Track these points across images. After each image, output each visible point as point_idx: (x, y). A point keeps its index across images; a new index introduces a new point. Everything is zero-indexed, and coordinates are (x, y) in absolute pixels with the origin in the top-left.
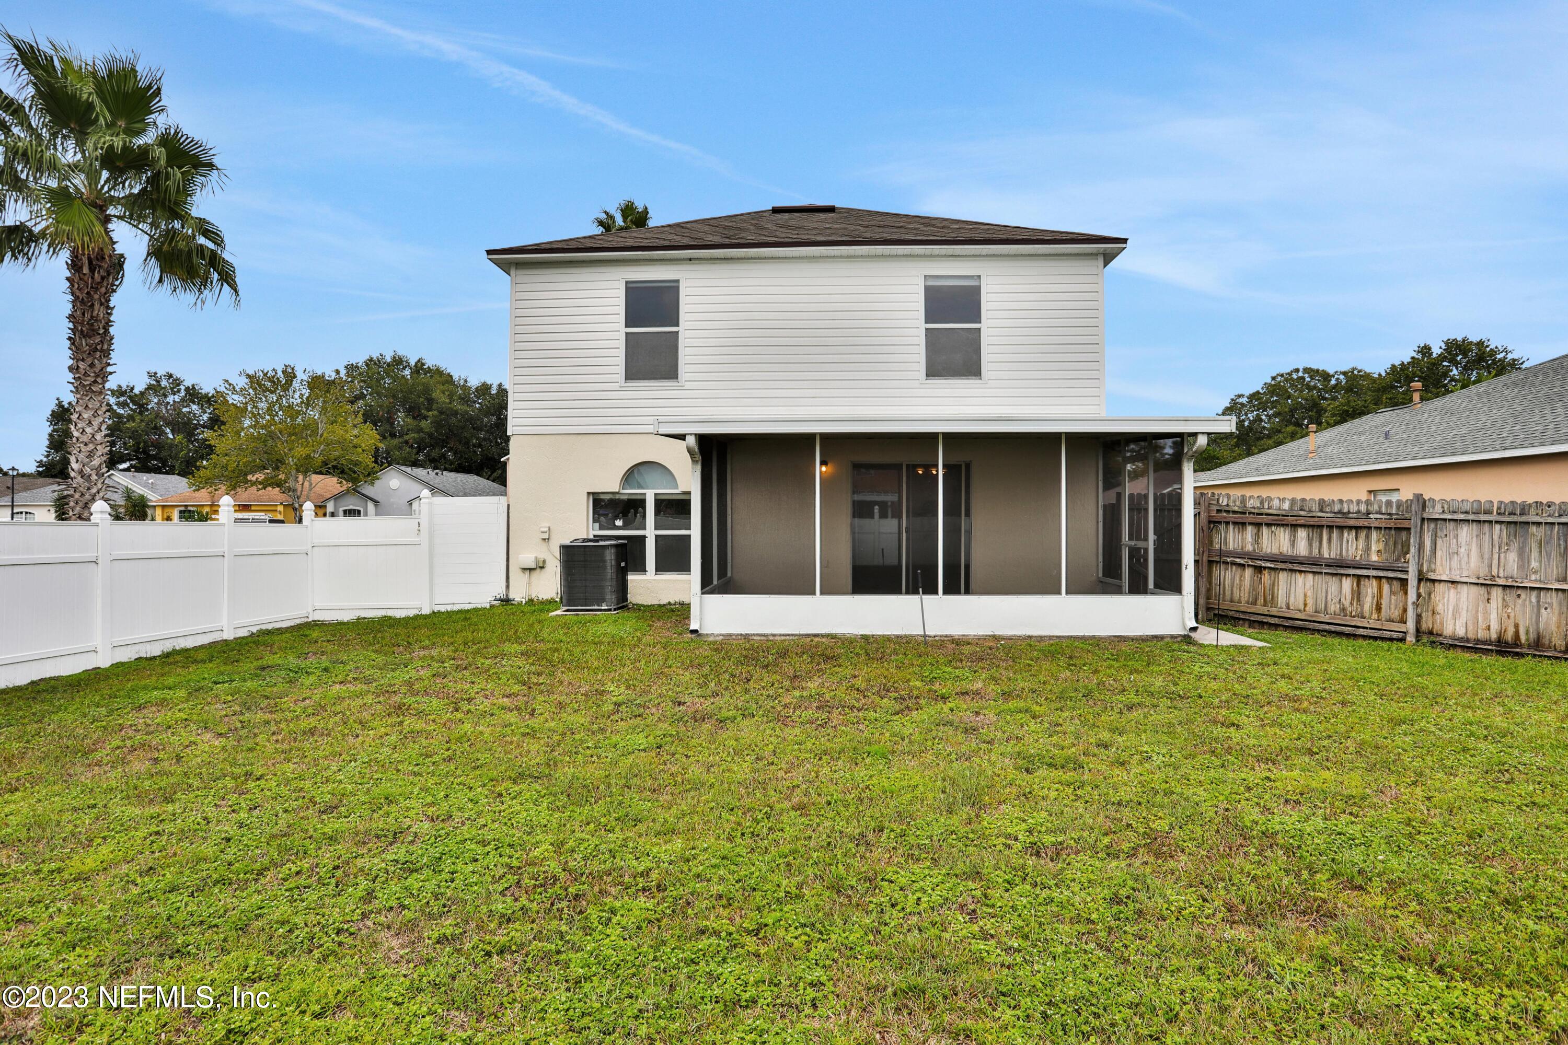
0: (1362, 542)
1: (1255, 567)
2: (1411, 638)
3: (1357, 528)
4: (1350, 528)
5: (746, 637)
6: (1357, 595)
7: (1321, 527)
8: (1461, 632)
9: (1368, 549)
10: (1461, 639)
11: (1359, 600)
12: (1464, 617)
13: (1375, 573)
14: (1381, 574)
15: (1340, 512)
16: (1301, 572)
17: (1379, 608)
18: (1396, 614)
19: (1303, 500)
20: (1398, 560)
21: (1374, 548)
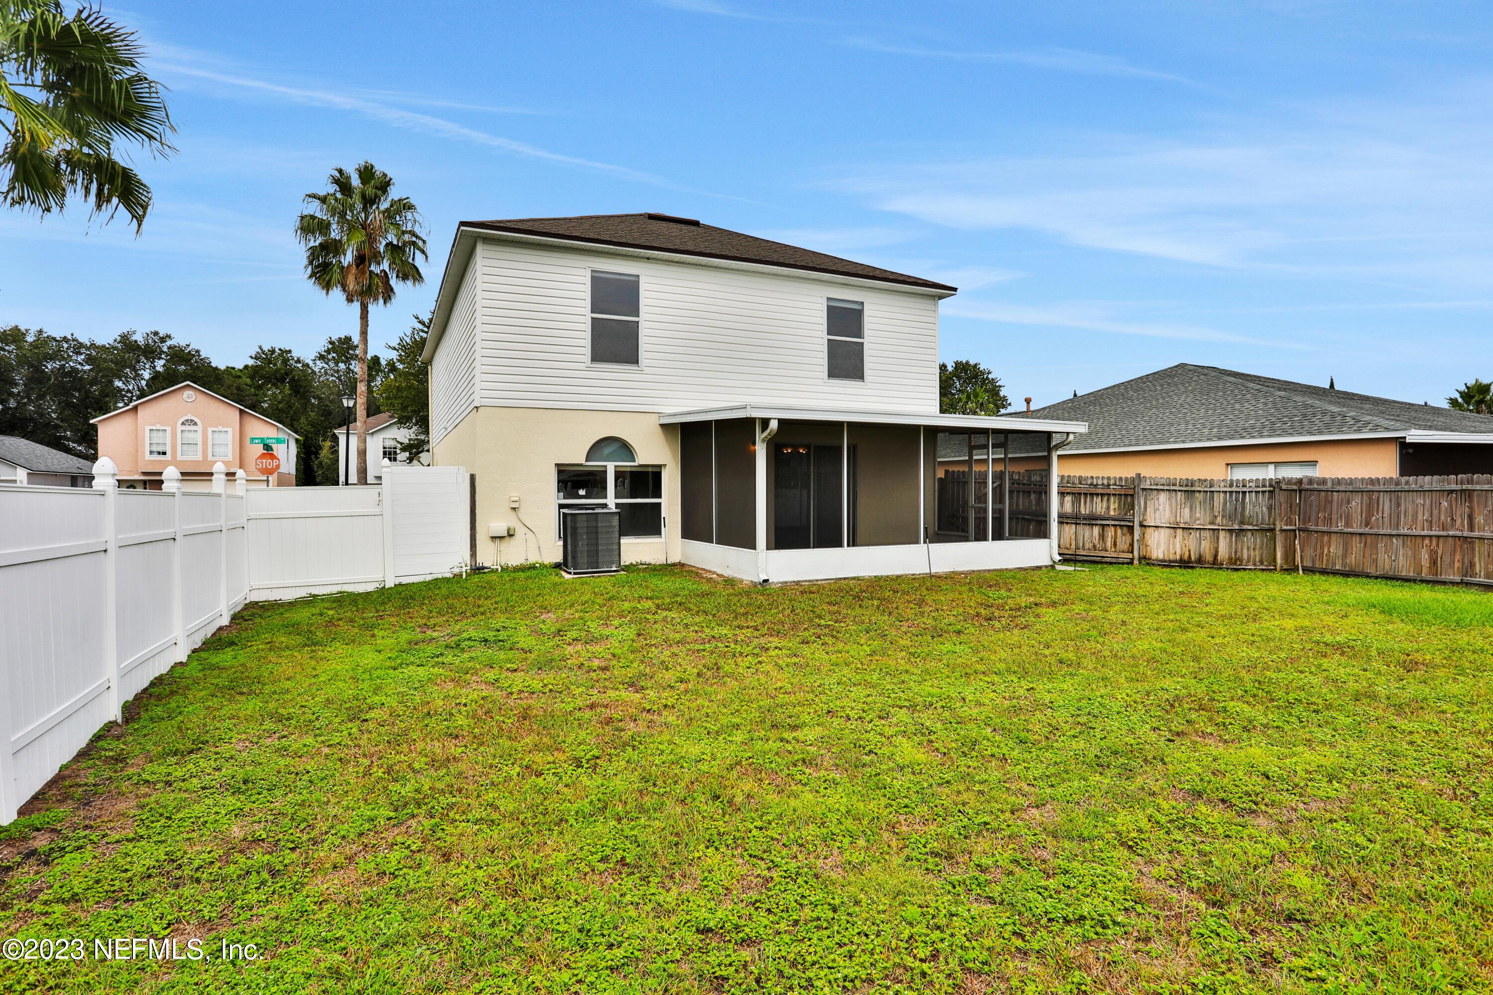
0: (1105, 504)
1: (1037, 521)
2: (1136, 562)
3: (1102, 495)
4: (1097, 494)
5: (797, 583)
6: (1102, 537)
7: (1080, 494)
8: (1161, 557)
9: (1108, 508)
10: (1162, 561)
11: (1103, 540)
12: (1163, 547)
13: (1113, 523)
14: (1117, 523)
15: (1091, 484)
16: (1067, 523)
17: (1115, 544)
18: (1126, 547)
19: (1069, 476)
20: (1126, 514)
21: (1112, 507)
